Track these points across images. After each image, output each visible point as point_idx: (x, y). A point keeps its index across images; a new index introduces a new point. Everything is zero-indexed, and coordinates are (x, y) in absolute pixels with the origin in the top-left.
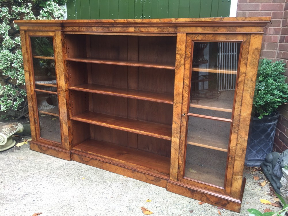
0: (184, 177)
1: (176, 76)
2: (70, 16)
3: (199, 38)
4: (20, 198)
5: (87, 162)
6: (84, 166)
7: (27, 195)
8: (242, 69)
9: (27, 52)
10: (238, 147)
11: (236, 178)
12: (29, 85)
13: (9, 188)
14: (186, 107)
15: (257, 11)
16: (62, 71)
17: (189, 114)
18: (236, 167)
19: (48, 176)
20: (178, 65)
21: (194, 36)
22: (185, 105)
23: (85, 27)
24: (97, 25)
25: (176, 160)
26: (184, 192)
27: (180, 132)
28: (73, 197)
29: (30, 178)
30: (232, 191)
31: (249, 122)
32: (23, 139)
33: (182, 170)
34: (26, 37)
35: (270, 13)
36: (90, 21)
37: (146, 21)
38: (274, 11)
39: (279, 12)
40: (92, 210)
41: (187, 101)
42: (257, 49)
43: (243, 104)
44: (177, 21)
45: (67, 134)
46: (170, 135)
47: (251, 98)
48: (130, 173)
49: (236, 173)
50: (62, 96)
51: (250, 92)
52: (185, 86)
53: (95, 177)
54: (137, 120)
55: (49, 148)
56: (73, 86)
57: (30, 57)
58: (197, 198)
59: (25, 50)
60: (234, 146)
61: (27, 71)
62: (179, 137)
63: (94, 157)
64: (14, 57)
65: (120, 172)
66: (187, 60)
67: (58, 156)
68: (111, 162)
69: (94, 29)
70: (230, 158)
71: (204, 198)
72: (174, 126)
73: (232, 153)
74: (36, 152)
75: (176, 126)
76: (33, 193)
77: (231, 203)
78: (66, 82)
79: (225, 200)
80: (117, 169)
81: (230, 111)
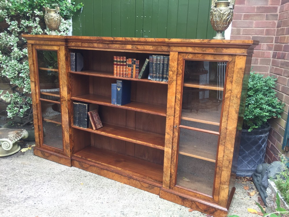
0: (175, 185)
1: (168, 91)
2: (74, 30)
3: (190, 57)
4: (22, 201)
5: (86, 168)
6: (84, 172)
7: (29, 198)
8: (229, 87)
9: (33, 64)
10: (225, 158)
11: (223, 188)
12: (35, 95)
13: (12, 191)
14: (178, 119)
15: (251, 28)
16: (65, 83)
17: (181, 126)
18: (224, 177)
19: (49, 181)
20: (170, 81)
21: (185, 54)
22: (177, 117)
23: (87, 43)
24: (98, 42)
25: (168, 168)
26: (176, 199)
27: (173, 143)
28: (72, 201)
29: (33, 182)
30: (220, 200)
31: (234, 135)
32: (27, 144)
33: (174, 178)
34: (32, 50)
35: (264, 30)
36: (92, 38)
37: (142, 39)
38: (268, 28)
39: (272, 29)
40: (89, 213)
41: (179, 114)
42: (241, 69)
43: (229, 119)
44: (169, 41)
45: (69, 142)
46: (163, 144)
47: (236, 113)
48: (126, 180)
49: (223, 183)
50: (65, 105)
51: (235, 107)
52: (177, 100)
53: (93, 183)
54: (134, 129)
55: (51, 154)
56: (75, 97)
57: (36, 68)
58: (187, 205)
59: (31, 62)
60: (221, 158)
61: (33, 81)
62: (171, 148)
63: (92, 164)
64: (21, 67)
65: (117, 179)
66: (179, 76)
67: (60, 162)
68: (108, 169)
69: (95, 45)
70: (218, 168)
71: (194, 206)
72: (167, 136)
73: (219, 164)
74: (39, 158)
75: (169, 137)
76: (35, 197)
77: (219, 211)
78: (68, 93)
79: (212, 207)
80: (114, 175)
81: (218, 124)
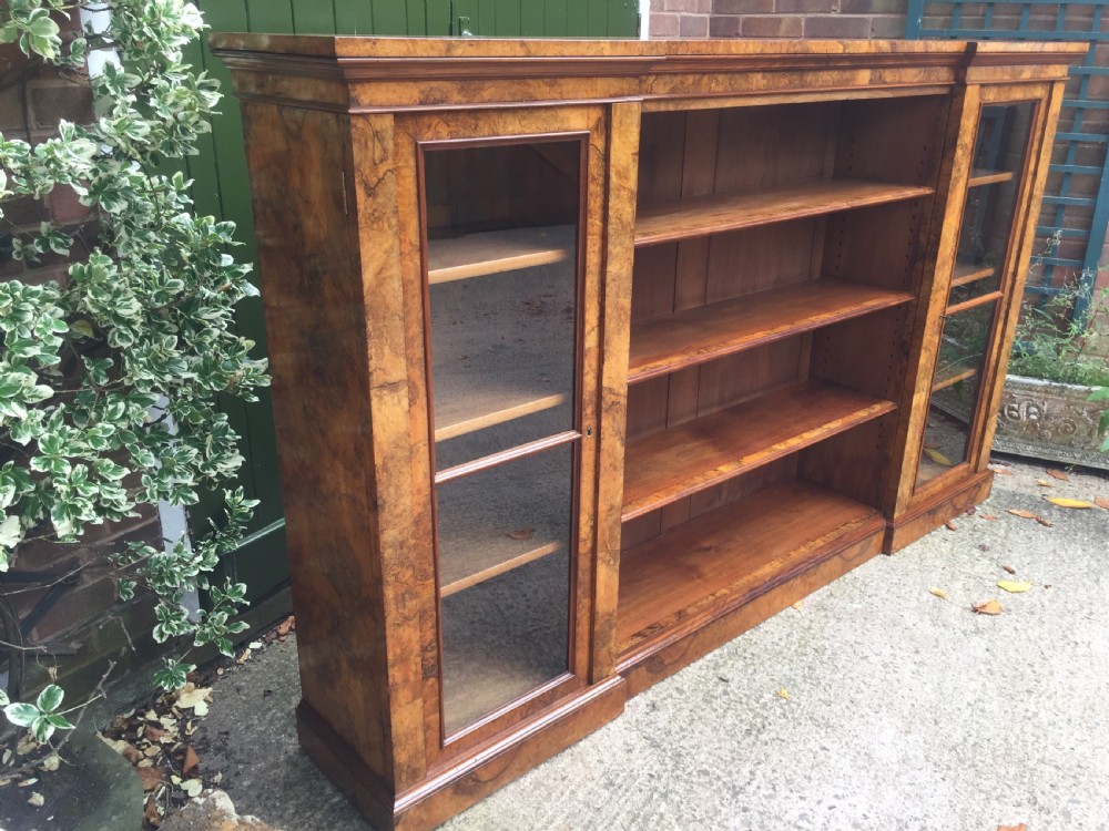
1: (947, 214)
5: (677, 661)
26: (921, 528)
30: (981, 459)
48: (805, 584)
61: (393, 387)
62: (926, 388)
77: (983, 486)
81: (988, 272)
